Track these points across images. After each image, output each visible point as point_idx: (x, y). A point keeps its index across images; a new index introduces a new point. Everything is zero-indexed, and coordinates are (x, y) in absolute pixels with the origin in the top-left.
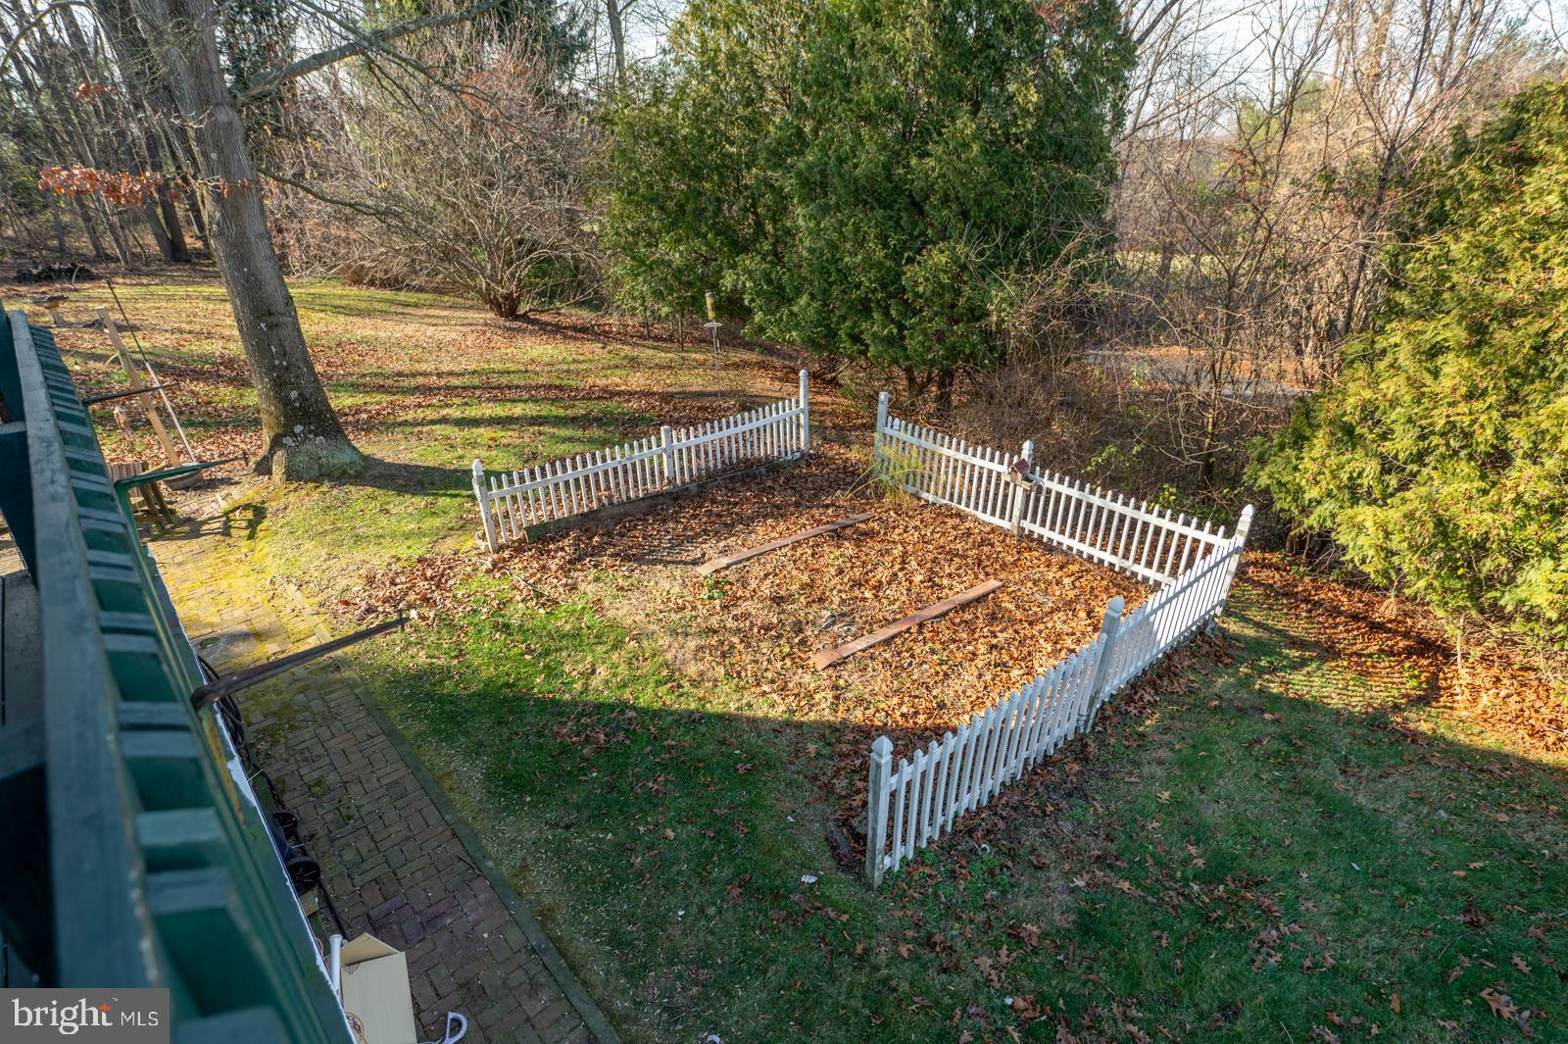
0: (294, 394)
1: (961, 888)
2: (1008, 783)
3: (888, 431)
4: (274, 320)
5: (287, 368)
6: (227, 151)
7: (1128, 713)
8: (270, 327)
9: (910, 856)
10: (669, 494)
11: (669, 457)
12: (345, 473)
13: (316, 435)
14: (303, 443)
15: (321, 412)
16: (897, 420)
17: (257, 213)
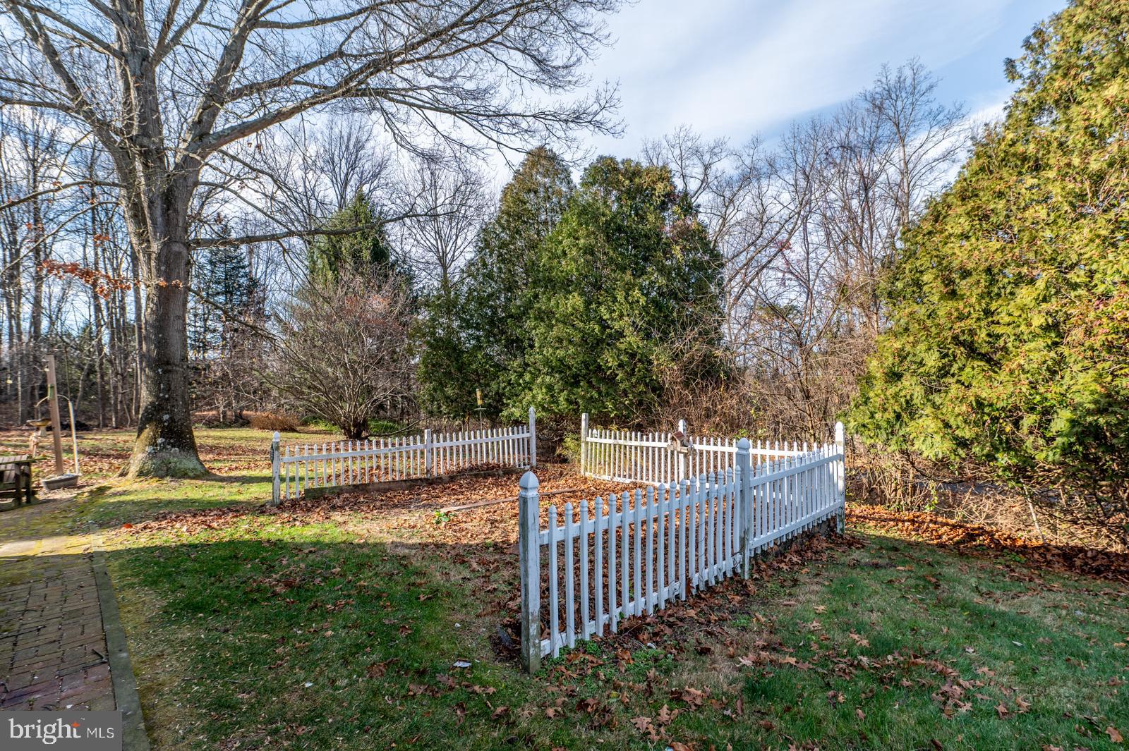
0: (166, 417)
1: (623, 670)
2: (673, 600)
3: (589, 439)
4: (170, 368)
5: (168, 399)
6: (172, 266)
7: (780, 569)
8: (164, 372)
9: (572, 646)
10: (427, 480)
11: (428, 451)
12: (186, 474)
13: (173, 446)
14: (161, 451)
15: (182, 433)
16: (595, 431)
17: (180, 304)
